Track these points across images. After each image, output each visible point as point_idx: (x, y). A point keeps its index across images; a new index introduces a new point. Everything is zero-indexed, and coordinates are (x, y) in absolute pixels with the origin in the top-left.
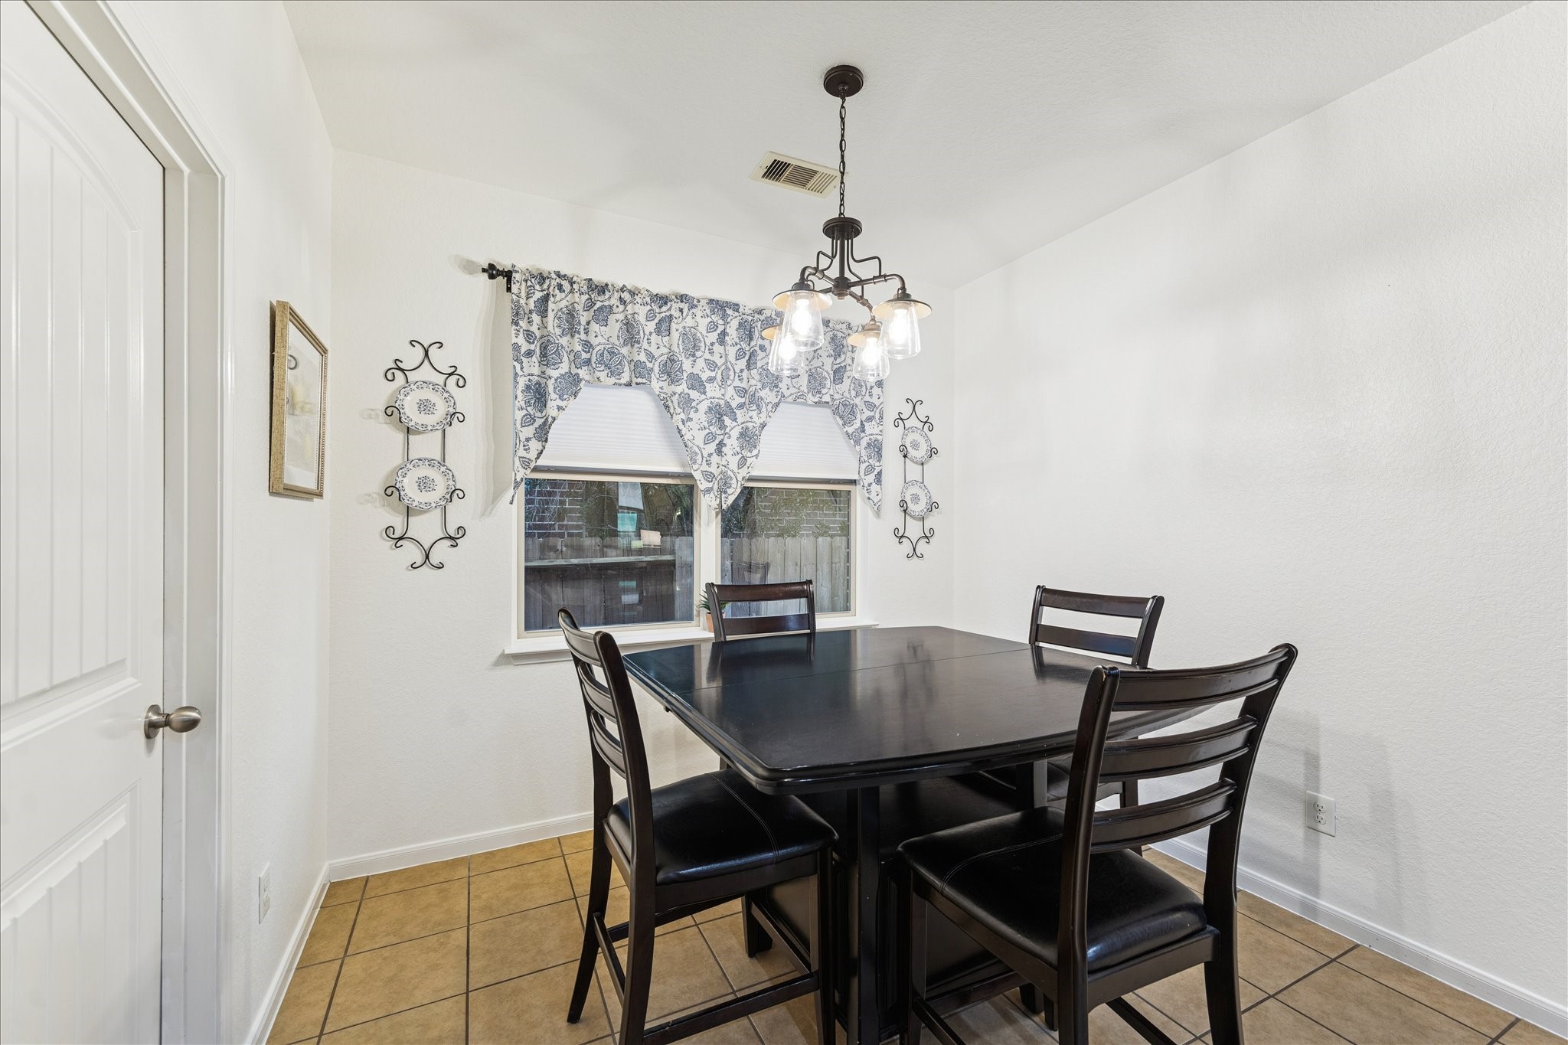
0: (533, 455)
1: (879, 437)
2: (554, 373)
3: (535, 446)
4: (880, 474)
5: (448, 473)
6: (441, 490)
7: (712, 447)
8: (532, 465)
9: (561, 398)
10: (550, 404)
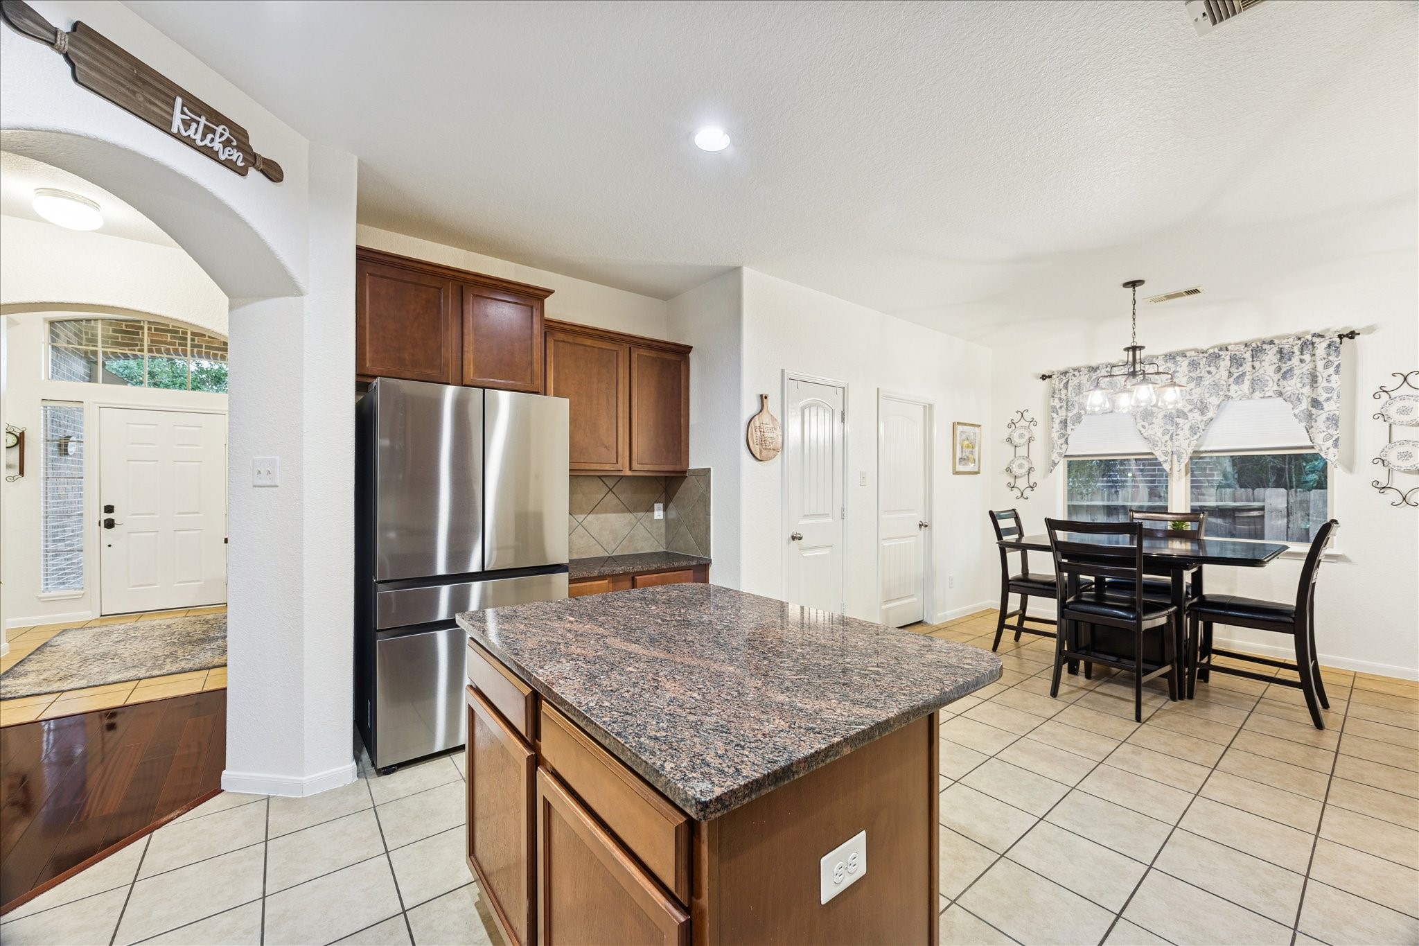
0: (1063, 451)
1: (1337, 413)
2: (1070, 414)
3: (1064, 446)
4: (1337, 440)
5: (1029, 461)
6: (1026, 468)
7: (1168, 437)
8: (1063, 455)
9: (1073, 425)
10: (1068, 428)
